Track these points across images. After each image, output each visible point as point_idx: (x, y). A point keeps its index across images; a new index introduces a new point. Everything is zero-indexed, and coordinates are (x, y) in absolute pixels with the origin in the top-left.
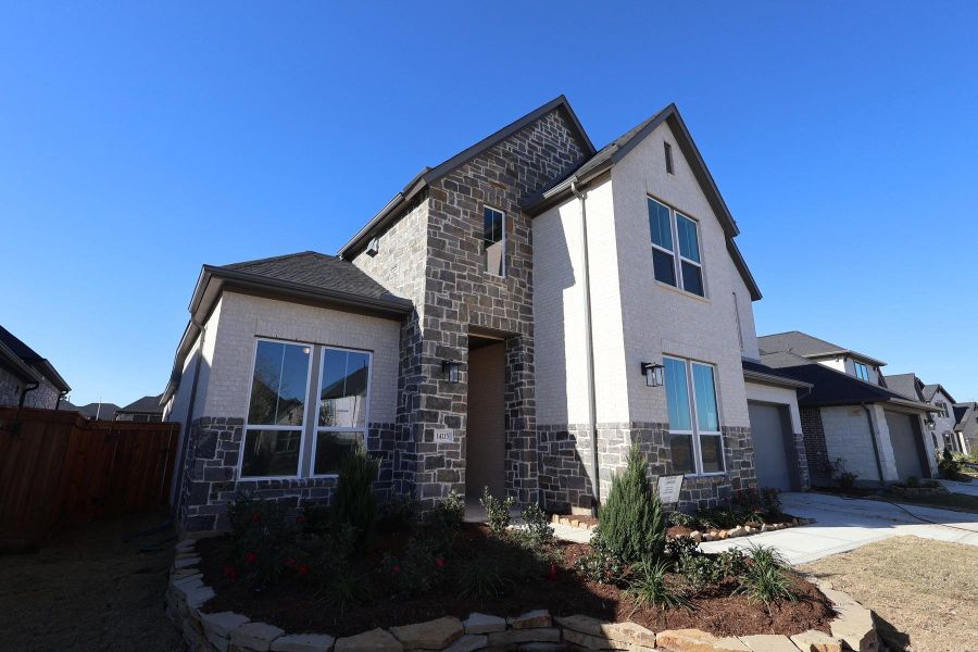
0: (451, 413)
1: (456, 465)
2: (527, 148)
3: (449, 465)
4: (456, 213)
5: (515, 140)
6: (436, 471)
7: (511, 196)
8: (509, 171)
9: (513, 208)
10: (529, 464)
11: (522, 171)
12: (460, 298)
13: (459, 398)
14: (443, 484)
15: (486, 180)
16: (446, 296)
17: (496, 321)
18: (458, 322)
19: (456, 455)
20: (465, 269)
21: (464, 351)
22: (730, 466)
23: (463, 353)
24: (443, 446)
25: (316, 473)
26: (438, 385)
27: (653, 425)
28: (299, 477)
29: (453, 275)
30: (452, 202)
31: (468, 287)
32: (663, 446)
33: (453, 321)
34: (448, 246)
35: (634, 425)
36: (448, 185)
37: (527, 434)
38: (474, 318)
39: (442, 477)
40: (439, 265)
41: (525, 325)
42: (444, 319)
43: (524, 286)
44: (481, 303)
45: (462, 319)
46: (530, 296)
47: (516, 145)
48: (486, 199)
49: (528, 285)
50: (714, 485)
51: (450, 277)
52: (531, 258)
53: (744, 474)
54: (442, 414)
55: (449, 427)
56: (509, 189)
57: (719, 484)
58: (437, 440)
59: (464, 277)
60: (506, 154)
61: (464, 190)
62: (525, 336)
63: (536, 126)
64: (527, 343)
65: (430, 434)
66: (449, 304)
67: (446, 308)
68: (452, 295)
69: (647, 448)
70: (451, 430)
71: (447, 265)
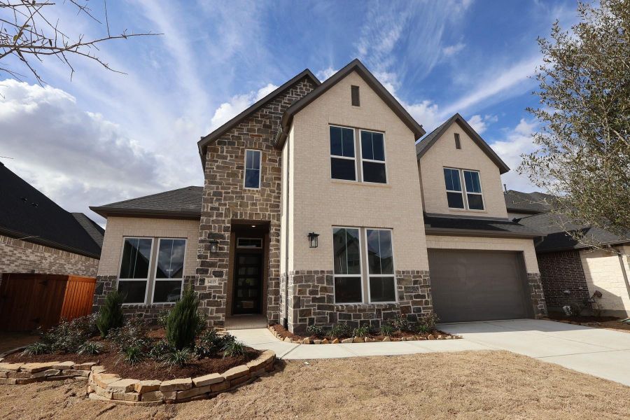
0: (217, 269)
1: (219, 297)
2: (280, 108)
3: (214, 297)
4: (225, 158)
5: (271, 106)
6: (206, 301)
7: (266, 140)
8: (265, 126)
9: (268, 147)
10: (273, 297)
11: (276, 123)
12: (225, 205)
13: (223, 261)
14: (210, 308)
15: (248, 134)
16: (216, 205)
17: (251, 215)
18: (223, 219)
19: (220, 292)
20: (229, 188)
21: (227, 234)
22: (401, 298)
23: (227, 235)
24: (210, 287)
25: (154, 302)
26: (209, 255)
27: (316, 272)
28: (145, 304)
29: (221, 193)
30: (222, 152)
31: (231, 198)
32: (325, 285)
33: (220, 219)
34: (218, 177)
35: (297, 272)
36: (220, 143)
37: (274, 279)
38: (235, 214)
39: (209, 304)
40: (213, 189)
41: (274, 215)
42: (215, 218)
43: (274, 192)
44: (240, 206)
45: (226, 216)
46: (279, 197)
47: (271, 108)
48: (246, 146)
49: (276, 191)
50: (379, 311)
51: (220, 194)
52: (280, 175)
53: (414, 303)
54: (211, 270)
55: (216, 276)
56: (264, 136)
57: (384, 310)
58: (207, 284)
59: (229, 193)
60: (263, 116)
61: (232, 144)
62: (274, 222)
63: (288, 93)
64: (275, 225)
65: (203, 281)
66: (218, 209)
67: (215, 212)
68: (220, 204)
69: (309, 286)
70: (217, 279)
71: (217, 188)
